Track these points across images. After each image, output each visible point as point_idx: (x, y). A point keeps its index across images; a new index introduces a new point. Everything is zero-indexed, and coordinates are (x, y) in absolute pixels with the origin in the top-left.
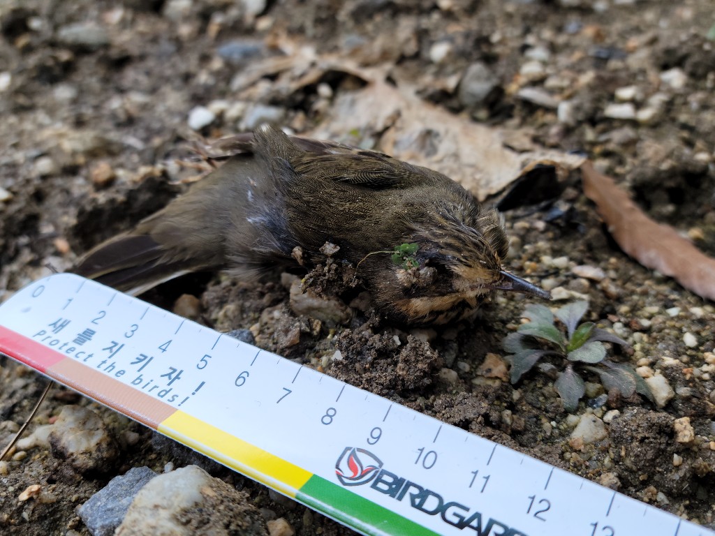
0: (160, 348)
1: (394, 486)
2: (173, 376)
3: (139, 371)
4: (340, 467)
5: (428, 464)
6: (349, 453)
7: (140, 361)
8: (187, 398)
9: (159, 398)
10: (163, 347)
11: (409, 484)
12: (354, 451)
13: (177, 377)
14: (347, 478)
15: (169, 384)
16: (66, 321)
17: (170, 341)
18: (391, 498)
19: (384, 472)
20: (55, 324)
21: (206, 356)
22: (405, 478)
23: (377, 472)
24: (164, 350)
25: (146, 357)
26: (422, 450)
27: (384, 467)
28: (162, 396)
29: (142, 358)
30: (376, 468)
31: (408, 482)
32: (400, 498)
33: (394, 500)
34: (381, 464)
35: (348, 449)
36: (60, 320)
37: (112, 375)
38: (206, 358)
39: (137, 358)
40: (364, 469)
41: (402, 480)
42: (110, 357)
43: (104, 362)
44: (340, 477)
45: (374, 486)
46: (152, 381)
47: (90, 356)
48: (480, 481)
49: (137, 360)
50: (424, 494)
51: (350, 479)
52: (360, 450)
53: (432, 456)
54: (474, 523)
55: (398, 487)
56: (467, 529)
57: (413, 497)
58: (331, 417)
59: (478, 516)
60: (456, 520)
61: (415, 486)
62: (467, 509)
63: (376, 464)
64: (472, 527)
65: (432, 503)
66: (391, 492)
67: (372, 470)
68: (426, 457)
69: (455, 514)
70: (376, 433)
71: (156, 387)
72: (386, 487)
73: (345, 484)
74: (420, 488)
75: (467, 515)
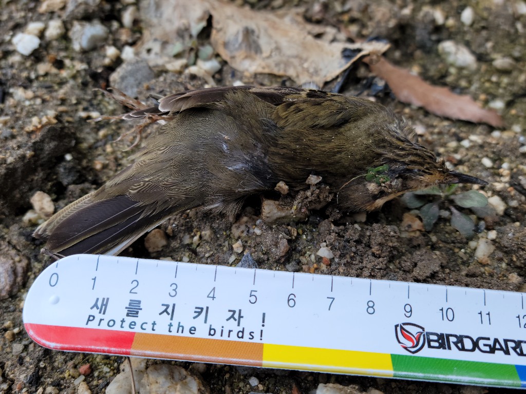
0: (208, 297)
1: (440, 341)
2: (236, 316)
3: (205, 322)
4: (401, 341)
5: (450, 318)
6: (399, 328)
7: (200, 313)
8: (262, 331)
9: (241, 340)
10: (211, 295)
11: (448, 336)
12: (401, 326)
13: (240, 317)
14: (411, 347)
15: (239, 325)
16: (104, 299)
17: (214, 289)
18: (445, 350)
19: (429, 334)
20: (96, 305)
21: (252, 291)
22: (443, 333)
23: (424, 335)
24: (213, 298)
25: (202, 309)
26: (442, 310)
27: (427, 330)
28: (242, 337)
29: (200, 310)
30: (422, 333)
31: (446, 335)
32: (450, 348)
33: (447, 351)
34: (423, 329)
35: (396, 326)
36: (98, 299)
37: (186, 334)
38: (253, 293)
39: (195, 312)
40: (416, 336)
41: (442, 335)
42: (172, 319)
43: (171, 325)
44: (406, 348)
45: (430, 346)
46: (223, 327)
47: (154, 324)
48: (485, 318)
49: (197, 314)
50: (460, 339)
51: (413, 347)
52: (404, 324)
53: (450, 312)
54: (498, 346)
55: (443, 341)
56: (497, 352)
57: (456, 344)
58: (372, 307)
59: (496, 341)
60: (487, 349)
61: (452, 335)
62: (488, 339)
63: (421, 330)
64: (498, 349)
65: (468, 344)
66: (442, 346)
67: (421, 335)
68: (447, 313)
69: (485, 345)
70: (408, 309)
71: (230, 331)
72: (436, 344)
73: (413, 353)
74: (455, 336)
75: (491, 342)
